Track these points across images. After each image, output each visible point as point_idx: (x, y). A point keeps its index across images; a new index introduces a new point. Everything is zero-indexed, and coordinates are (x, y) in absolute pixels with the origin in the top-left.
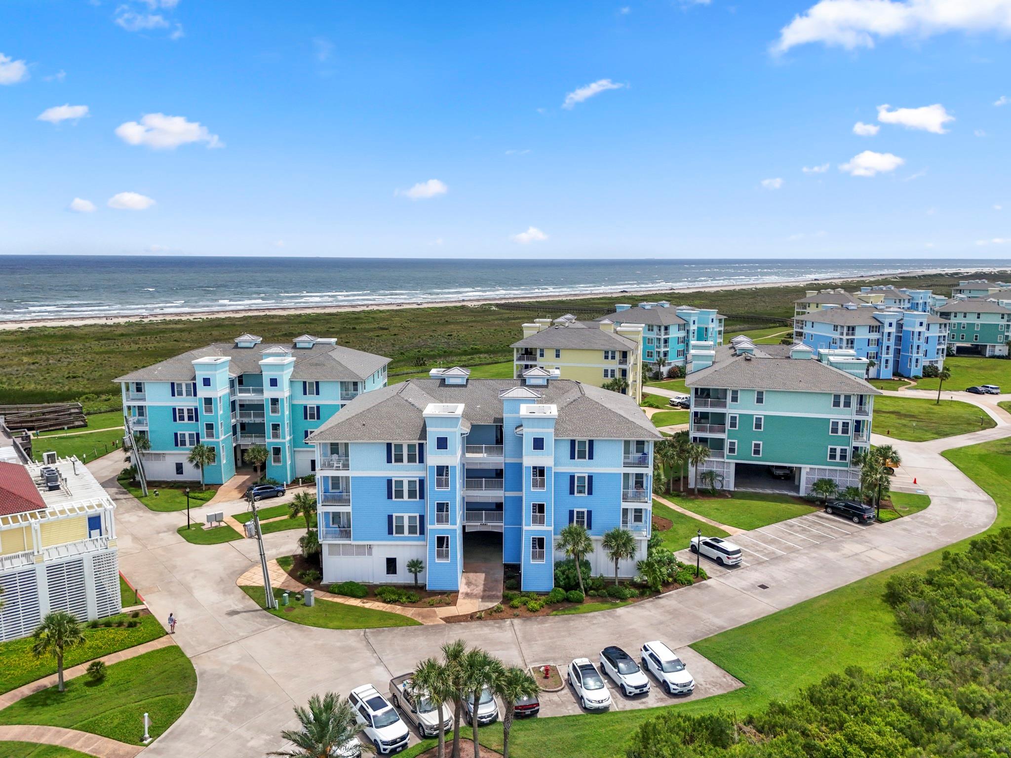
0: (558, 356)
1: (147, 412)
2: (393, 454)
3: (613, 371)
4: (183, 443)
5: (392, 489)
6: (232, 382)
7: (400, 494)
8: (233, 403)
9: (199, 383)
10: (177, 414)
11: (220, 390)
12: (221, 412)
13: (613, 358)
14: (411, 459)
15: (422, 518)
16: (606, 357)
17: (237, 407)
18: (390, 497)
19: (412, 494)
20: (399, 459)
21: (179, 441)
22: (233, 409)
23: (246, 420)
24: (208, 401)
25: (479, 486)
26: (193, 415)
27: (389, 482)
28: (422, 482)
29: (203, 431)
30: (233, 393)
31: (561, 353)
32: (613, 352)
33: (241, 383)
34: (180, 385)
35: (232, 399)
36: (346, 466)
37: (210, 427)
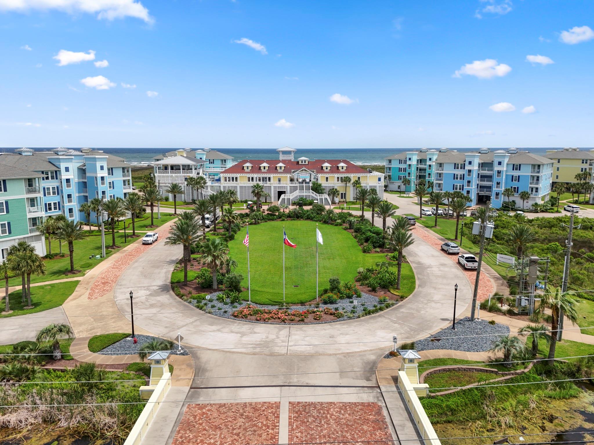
0: (559, 162)
1: (392, 169)
2: (456, 166)
3: (586, 169)
4: (401, 179)
5: (455, 177)
6: (418, 160)
7: (457, 178)
8: (417, 168)
9: (408, 159)
10: (400, 170)
11: (414, 162)
12: (413, 169)
13: (586, 163)
14: (461, 168)
15: (463, 185)
16: (583, 163)
17: (419, 170)
18: (454, 179)
19: (461, 179)
20: (458, 168)
21: (400, 178)
22: (417, 170)
23: (421, 174)
24: (410, 165)
25: (484, 181)
26: (405, 170)
27: (454, 175)
28: (464, 175)
29: (407, 175)
30: (418, 165)
31: (561, 161)
32: (587, 160)
33: (421, 162)
34: (402, 161)
35: (417, 166)
36: (443, 170)
37: (409, 174)
